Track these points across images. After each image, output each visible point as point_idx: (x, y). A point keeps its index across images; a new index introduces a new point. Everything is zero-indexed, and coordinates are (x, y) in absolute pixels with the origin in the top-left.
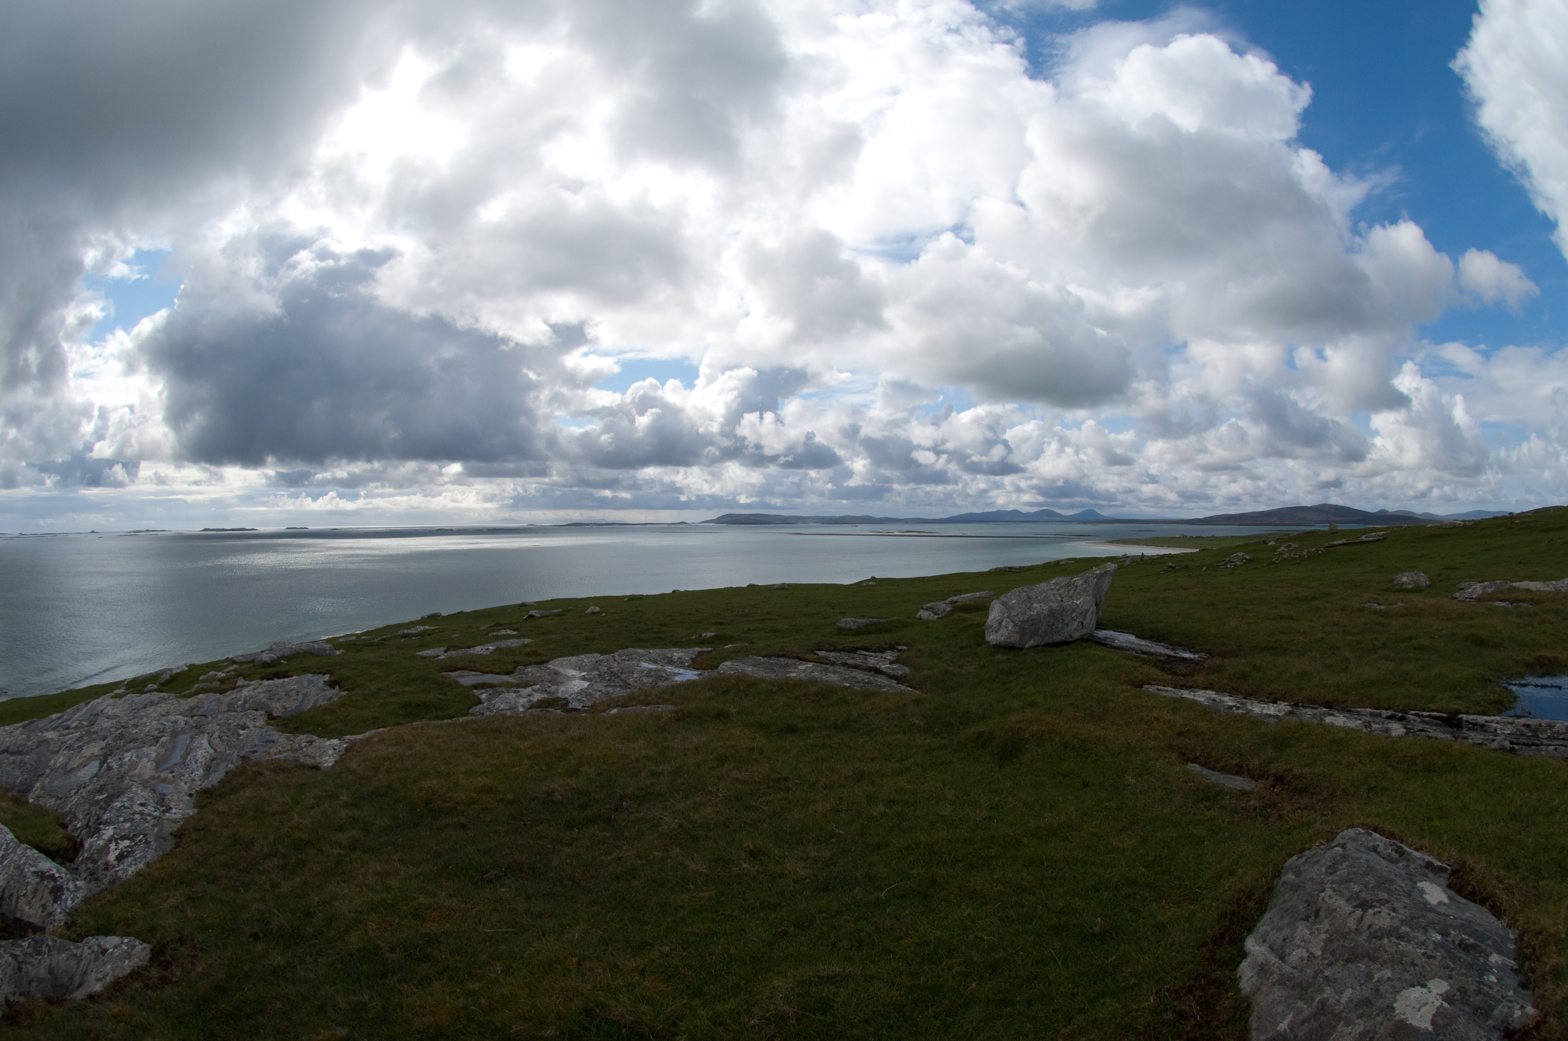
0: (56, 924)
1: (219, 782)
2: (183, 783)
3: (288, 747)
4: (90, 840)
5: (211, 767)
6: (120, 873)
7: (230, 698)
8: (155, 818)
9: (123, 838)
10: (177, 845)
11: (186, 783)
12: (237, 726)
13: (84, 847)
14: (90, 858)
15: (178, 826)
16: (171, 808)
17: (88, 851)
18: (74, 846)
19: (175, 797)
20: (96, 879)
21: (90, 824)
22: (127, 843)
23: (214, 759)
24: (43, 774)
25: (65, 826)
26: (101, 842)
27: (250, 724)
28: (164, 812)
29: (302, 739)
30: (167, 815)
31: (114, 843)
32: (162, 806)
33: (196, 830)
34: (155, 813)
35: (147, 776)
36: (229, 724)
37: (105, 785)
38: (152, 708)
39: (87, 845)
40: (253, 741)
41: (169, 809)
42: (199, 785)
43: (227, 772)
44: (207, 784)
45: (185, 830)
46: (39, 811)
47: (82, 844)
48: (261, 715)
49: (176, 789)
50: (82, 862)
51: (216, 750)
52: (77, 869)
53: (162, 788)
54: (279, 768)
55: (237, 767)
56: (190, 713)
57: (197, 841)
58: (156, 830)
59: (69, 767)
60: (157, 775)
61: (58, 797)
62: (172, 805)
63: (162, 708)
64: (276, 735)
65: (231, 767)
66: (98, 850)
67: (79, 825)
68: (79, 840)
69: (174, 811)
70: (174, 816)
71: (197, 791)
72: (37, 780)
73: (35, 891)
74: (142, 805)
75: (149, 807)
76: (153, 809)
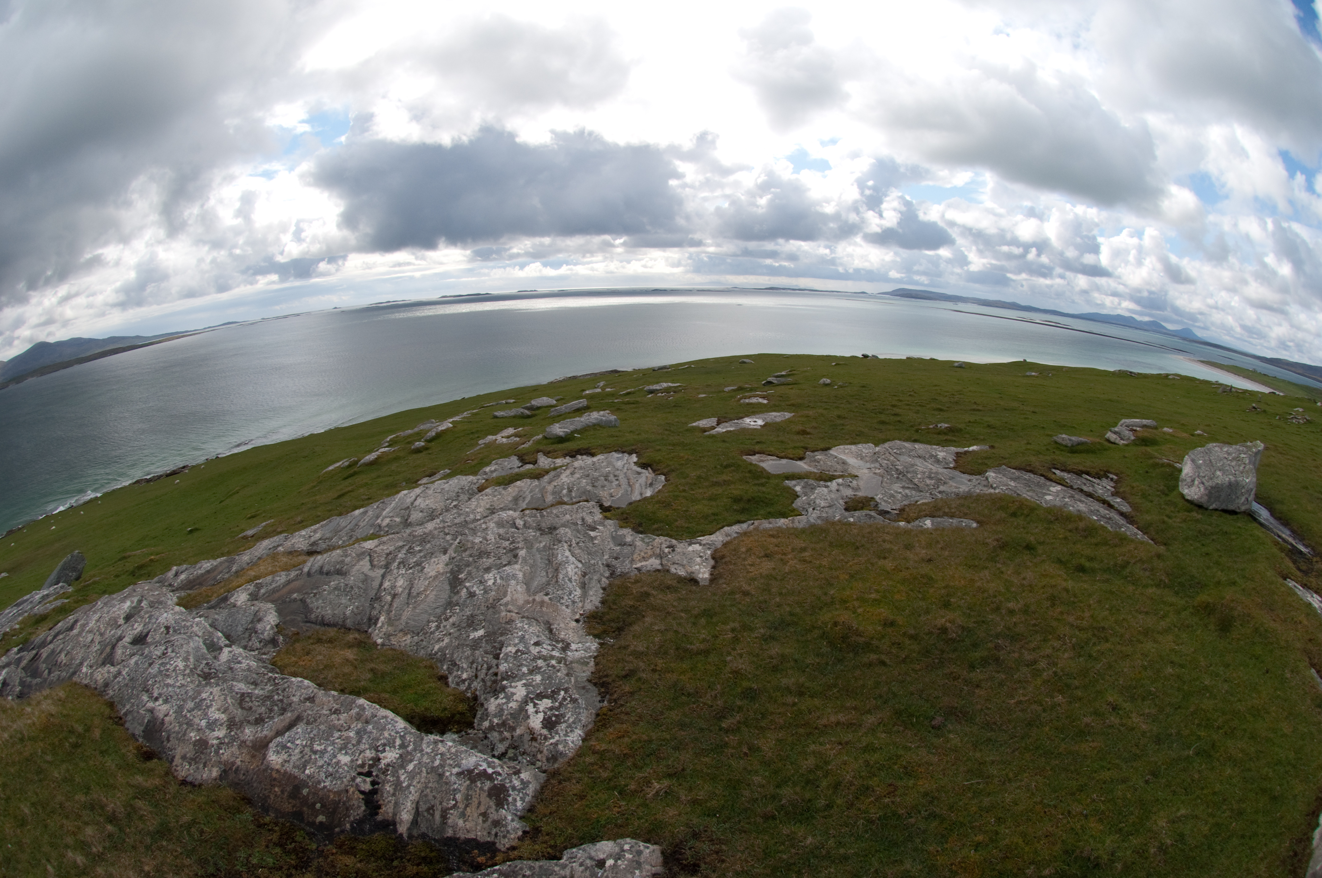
1: (603, 603)
2: (565, 608)
3: (649, 552)
4: (493, 701)
5: (586, 583)
11: (568, 607)
13: (484, 707)
17: (495, 717)
18: (467, 706)
19: (562, 625)
21: (481, 675)
23: (585, 574)
25: (445, 678)
29: (661, 543)
32: (557, 642)
35: (523, 603)
39: (491, 707)
40: (609, 544)
42: (582, 607)
43: (604, 590)
44: (590, 607)
47: (477, 701)
49: (558, 614)
50: (492, 728)
51: (582, 563)
53: (545, 616)
55: (609, 580)
60: (531, 599)
64: (632, 538)
65: (604, 581)
68: (472, 698)
71: (584, 616)
73: (467, 798)
74: (537, 644)
75: (545, 646)
76: (550, 648)
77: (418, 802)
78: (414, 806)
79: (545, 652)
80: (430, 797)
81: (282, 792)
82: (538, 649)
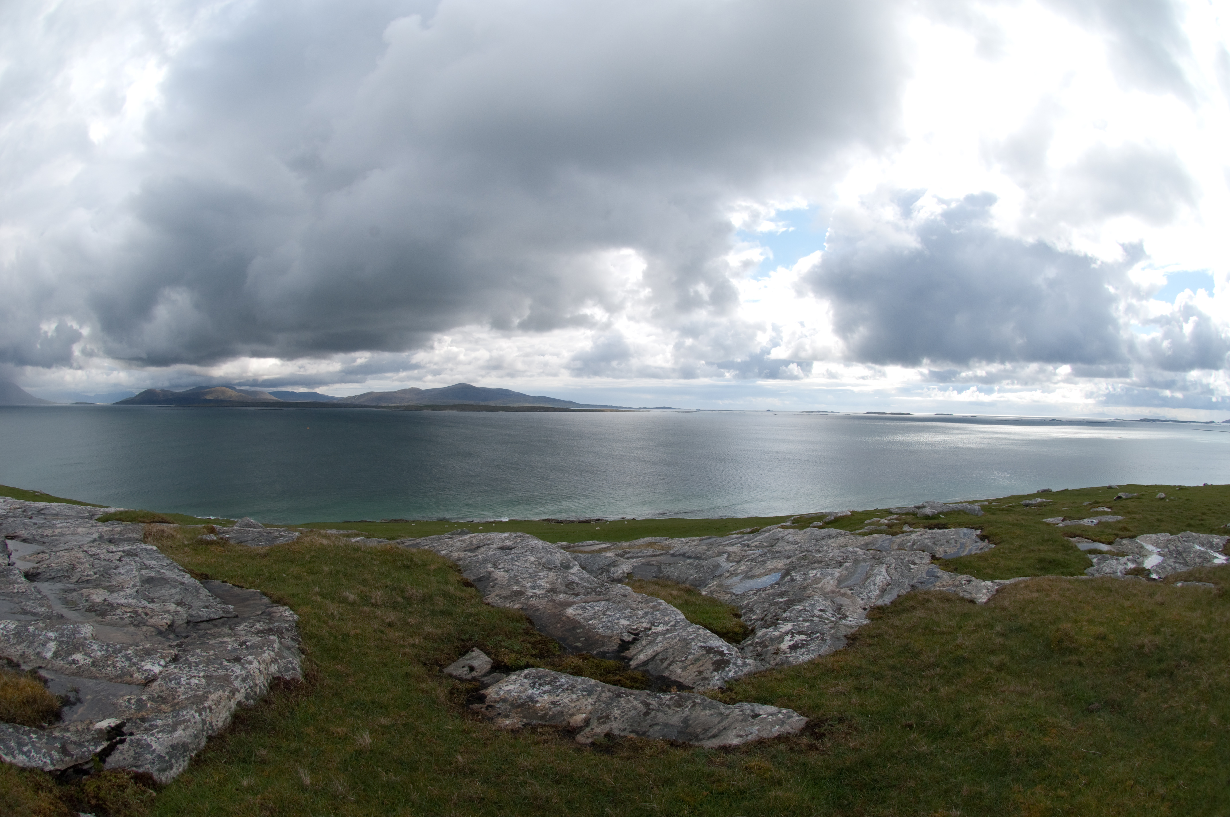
0: (709, 687)
1: (891, 603)
2: (860, 599)
3: (950, 583)
4: (764, 630)
5: (886, 590)
6: (791, 659)
7: (901, 540)
8: (832, 622)
9: (799, 633)
10: (848, 645)
11: (862, 599)
12: (909, 561)
13: (755, 634)
14: (761, 643)
15: (853, 631)
16: (848, 617)
17: (758, 638)
18: (745, 631)
19: (851, 609)
20: (762, 660)
21: (767, 618)
22: (803, 637)
23: (890, 584)
24: (721, 576)
25: (738, 616)
26: (776, 633)
27: (917, 561)
28: (840, 618)
29: (963, 578)
30: (843, 621)
31: (790, 636)
32: (839, 614)
33: (869, 636)
34: (832, 619)
35: (828, 590)
36: (902, 559)
37: (785, 591)
38: (833, 540)
39: (760, 633)
40: (921, 574)
41: (845, 617)
42: (873, 602)
43: (899, 596)
44: (880, 602)
45: (860, 635)
46: (712, 602)
47: (753, 631)
48: (926, 556)
49: (853, 603)
50: (751, 645)
51: (891, 578)
52: (743, 649)
53: (839, 600)
54: (945, 598)
55: (907, 592)
56: (866, 547)
57: (870, 645)
58: (833, 631)
59: (750, 574)
60: (837, 590)
61: (734, 594)
62: (848, 614)
63: (841, 541)
64: (940, 573)
65: (903, 592)
66: (771, 638)
67: (754, 617)
68: (750, 628)
69: (849, 619)
70: (849, 623)
71: (871, 607)
72: (713, 579)
73: (696, 660)
74: (821, 610)
75: (827, 613)
76: (831, 615)
77: (658, 653)
78: (654, 654)
79: (824, 616)
80: (670, 653)
81: (562, 627)
82: (820, 613)
